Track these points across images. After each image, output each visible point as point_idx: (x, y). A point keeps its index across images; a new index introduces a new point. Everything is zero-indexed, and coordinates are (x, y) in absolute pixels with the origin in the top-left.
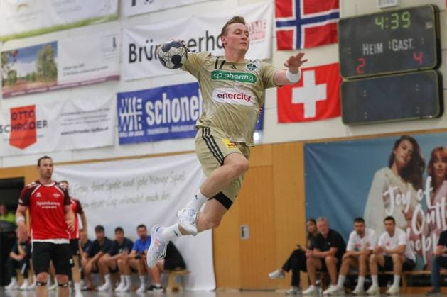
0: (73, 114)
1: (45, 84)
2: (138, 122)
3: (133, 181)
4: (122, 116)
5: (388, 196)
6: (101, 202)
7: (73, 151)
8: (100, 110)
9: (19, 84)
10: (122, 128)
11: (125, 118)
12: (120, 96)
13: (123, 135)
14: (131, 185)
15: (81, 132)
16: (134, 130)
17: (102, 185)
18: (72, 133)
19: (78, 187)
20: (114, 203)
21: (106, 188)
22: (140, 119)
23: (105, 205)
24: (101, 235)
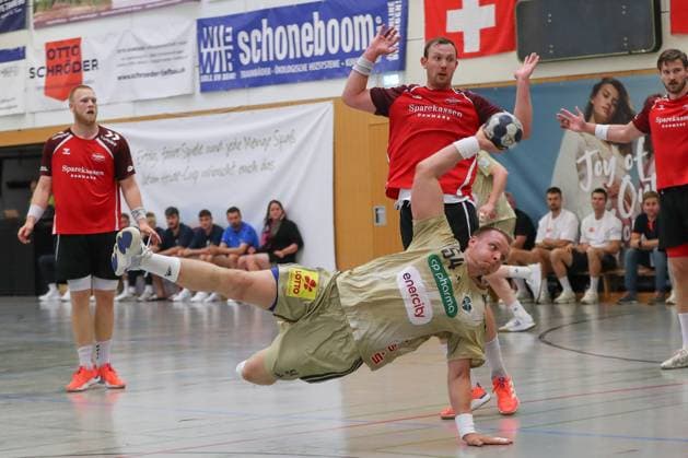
0: (134, 49)
1: (94, 8)
2: (228, 61)
3: (221, 144)
4: (204, 51)
5: (584, 163)
6: (176, 175)
7: (135, 102)
8: (173, 44)
9: (57, 9)
10: (205, 69)
11: (209, 54)
12: (202, 24)
13: (206, 79)
14: (218, 150)
15: (147, 75)
16: (221, 72)
17: (177, 150)
18: (133, 76)
19: (142, 154)
20: (194, 176)
21: (181, 154)
22: (229, 56)
23: (181, 178)
24: (174, 221)
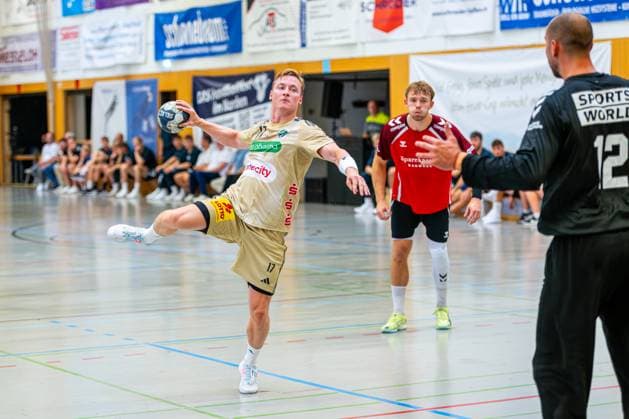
2: (523, 2)
3: (516, 78)
6: (479, 105)
7: (447, 37)
10: (504, 9)
13: (505, 18)
14: (514, 83)
15: (456, 12)
16: (517, 12)
17: (480, 82)
18: (445, 13)
19: (451, 84)
20: (493, 106)
21: (483, 86)
23: (483, 108)
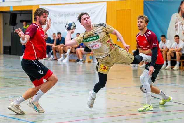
5: (177, 25)
6: (62, 22)
17: (63, 15)
19: (53, 15)
21: (64, 16)
24: (60, 36)
